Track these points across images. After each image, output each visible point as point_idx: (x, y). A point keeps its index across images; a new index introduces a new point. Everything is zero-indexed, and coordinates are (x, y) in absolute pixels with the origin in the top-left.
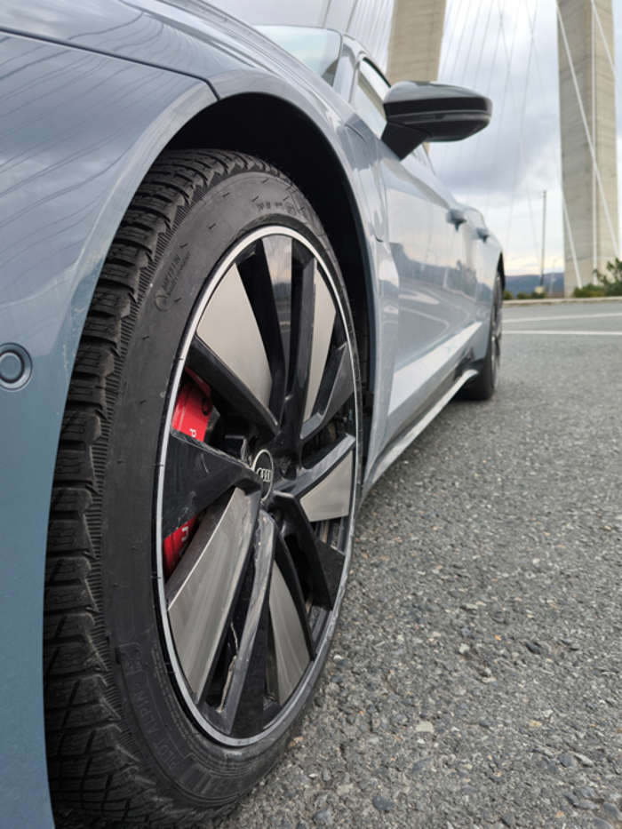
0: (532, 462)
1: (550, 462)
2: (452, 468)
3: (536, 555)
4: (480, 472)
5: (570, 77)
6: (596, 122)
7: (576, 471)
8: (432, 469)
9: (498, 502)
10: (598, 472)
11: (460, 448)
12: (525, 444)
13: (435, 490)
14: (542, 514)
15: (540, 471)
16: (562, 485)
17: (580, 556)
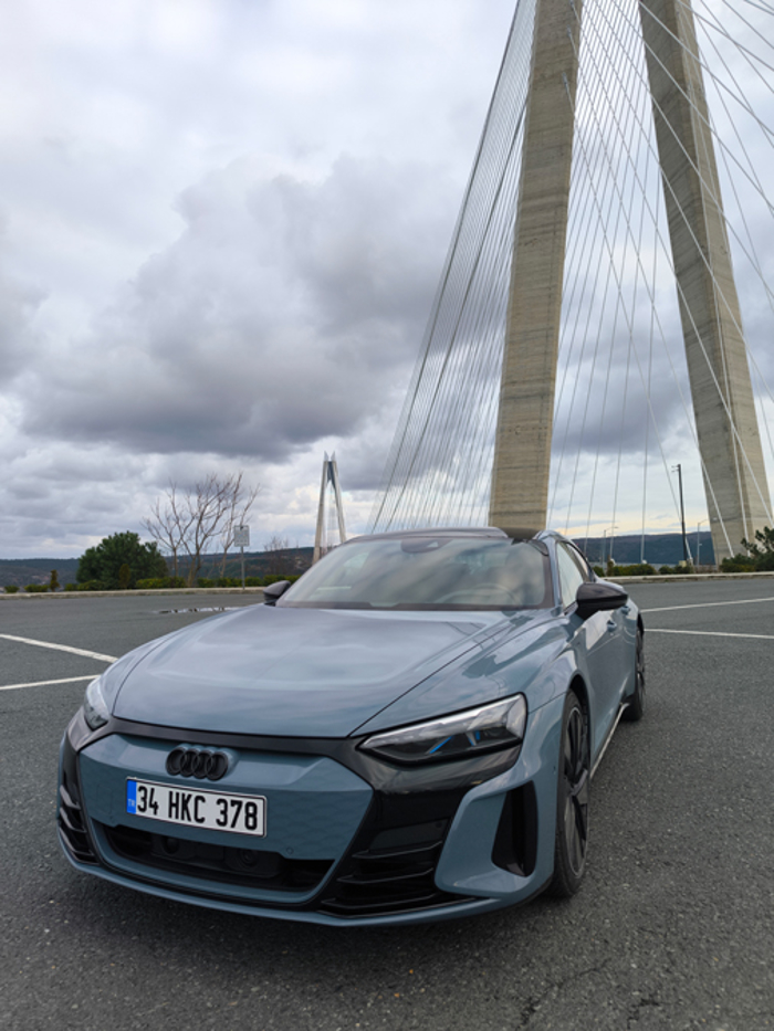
0: (670, 775)
1: (680, 775)
2: (621, 778)
3: (670, 827)
4: (638, 781)
5: (696, 340)
6: (729, 382)
7: (696, 781)
8: (609, 778)
9: (649, 800)
10: (709, 782)
11: (624, 763)
12: (665, 760)
13: (612, 791)
14: (674, 807)
15: (673, 781)
16: (686, 790)
17: (691, 828)
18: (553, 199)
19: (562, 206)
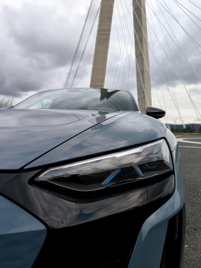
6: (146, 86)
18: (106, 32)
19: (109, 34)
